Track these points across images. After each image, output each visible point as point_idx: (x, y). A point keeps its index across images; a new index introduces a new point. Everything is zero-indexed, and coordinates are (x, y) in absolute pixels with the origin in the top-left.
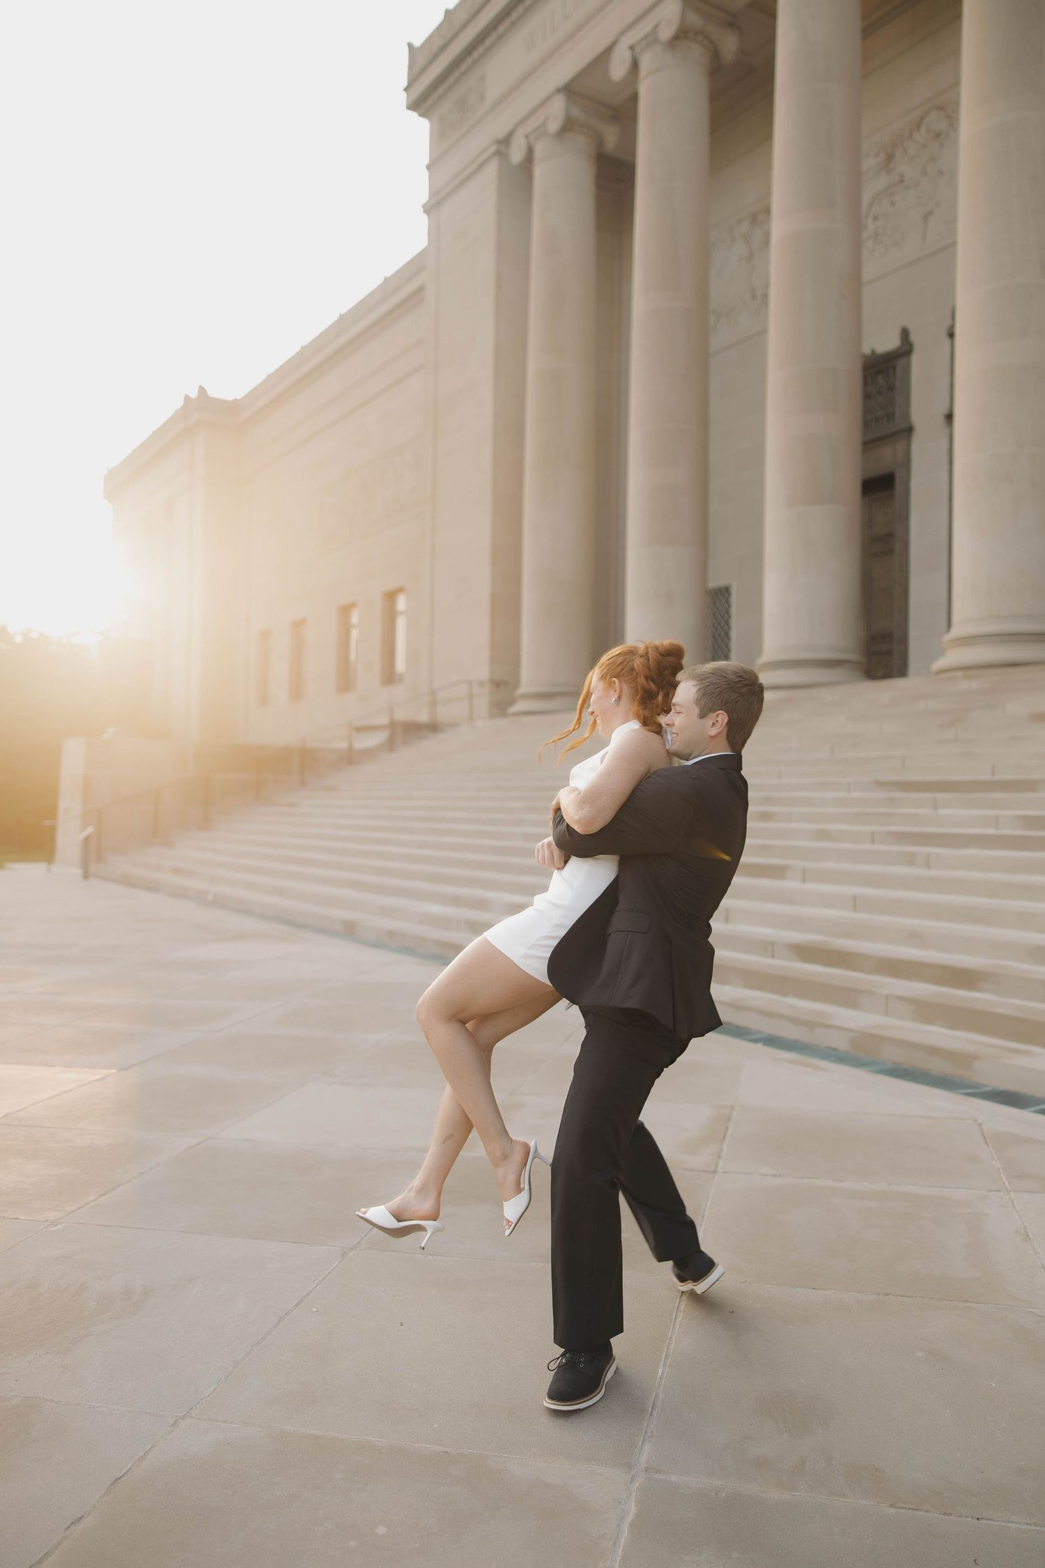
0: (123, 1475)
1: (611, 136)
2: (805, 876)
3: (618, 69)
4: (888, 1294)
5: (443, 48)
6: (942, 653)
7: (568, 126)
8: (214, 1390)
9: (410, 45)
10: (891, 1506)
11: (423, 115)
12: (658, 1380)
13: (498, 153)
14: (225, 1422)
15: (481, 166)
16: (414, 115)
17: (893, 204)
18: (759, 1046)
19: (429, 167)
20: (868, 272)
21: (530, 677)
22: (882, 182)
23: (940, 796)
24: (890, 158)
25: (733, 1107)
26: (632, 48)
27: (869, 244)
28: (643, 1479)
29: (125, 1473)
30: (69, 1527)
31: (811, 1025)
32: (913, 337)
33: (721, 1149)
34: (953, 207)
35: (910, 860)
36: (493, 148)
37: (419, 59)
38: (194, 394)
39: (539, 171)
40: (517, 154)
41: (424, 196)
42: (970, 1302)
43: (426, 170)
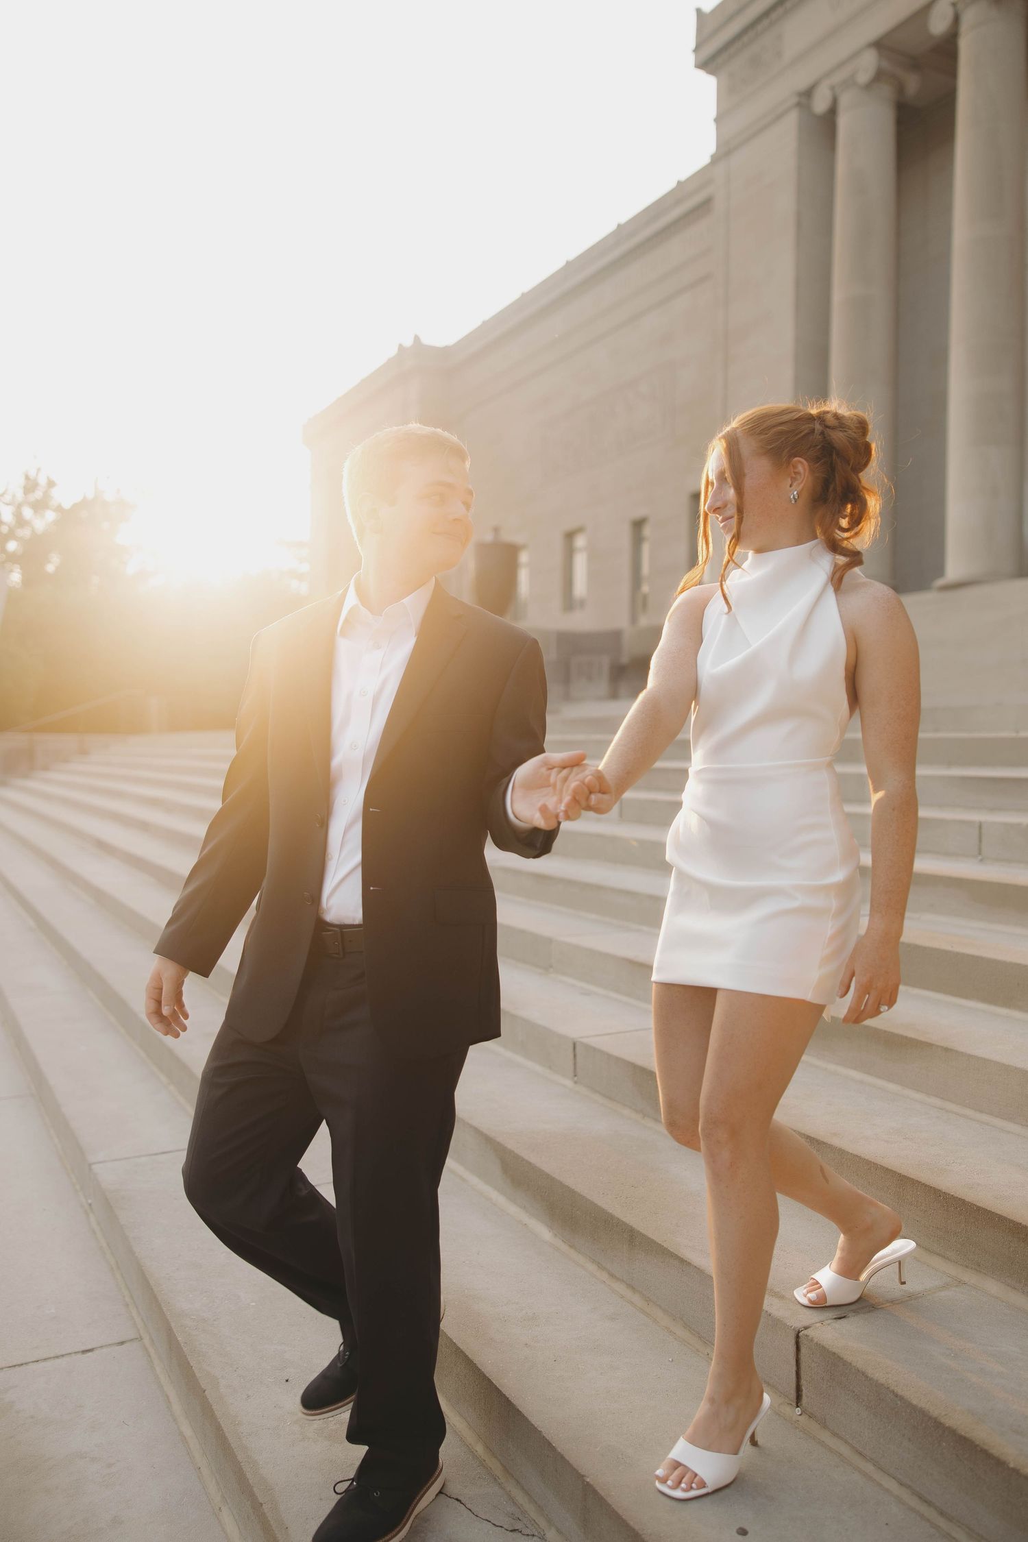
1: (913, 83)
3: (938, 24)
9: (699, 11)
11: (711, 72)
13: (799, 105)
15: (779, 117)
16: (701, 74)
19: (717, 120)
26: (954, 5)
36: (795, 100)
37: (709, 23)
38: (408, 343)
39: (844, 122)
40: (820, 104)
43: (713, 121)
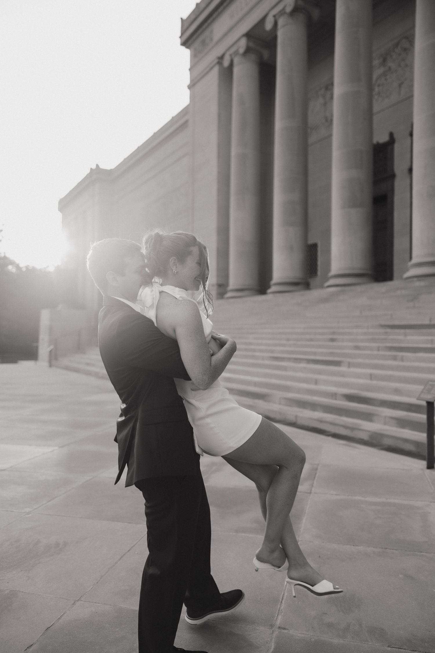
0: (51, 626)
1: (266, 54)
2: (350, 365)
3: (269, 25)
4: (386, 549)
5: (195, 19)
6: (407, 270)
7: (248, 50)
8: (92, 588)
9: (182, 19)
10: (389, 646)
11: (187, 47)
12: (285, 587)
13: (218, 63)
14: (96, 603)
15: (212, 68)
16: (183, 48)
17: (386, 79)
18: (330, 438)
19: (190, 70)
20: (376, 109)
21: (233, 282)
22: (381, 70)
23: (408, 331)
24: (385, 60)
25: (318, 465)
26: (274, 16)
27: (376, 97)
28: (278, 632)
29: (52, 625)
30: (26, 649)
31: (352, 429)
32: (396, 136)
33: (313, 483)
34: (412, 80)
35: (395, 358)
36: (216, 61)
37: (185, 24)
38: (94, 167)
39: (236, 70)
40: (226, 63)
41: (188, 82)
42: (424, 552)
43: (189, 70)
